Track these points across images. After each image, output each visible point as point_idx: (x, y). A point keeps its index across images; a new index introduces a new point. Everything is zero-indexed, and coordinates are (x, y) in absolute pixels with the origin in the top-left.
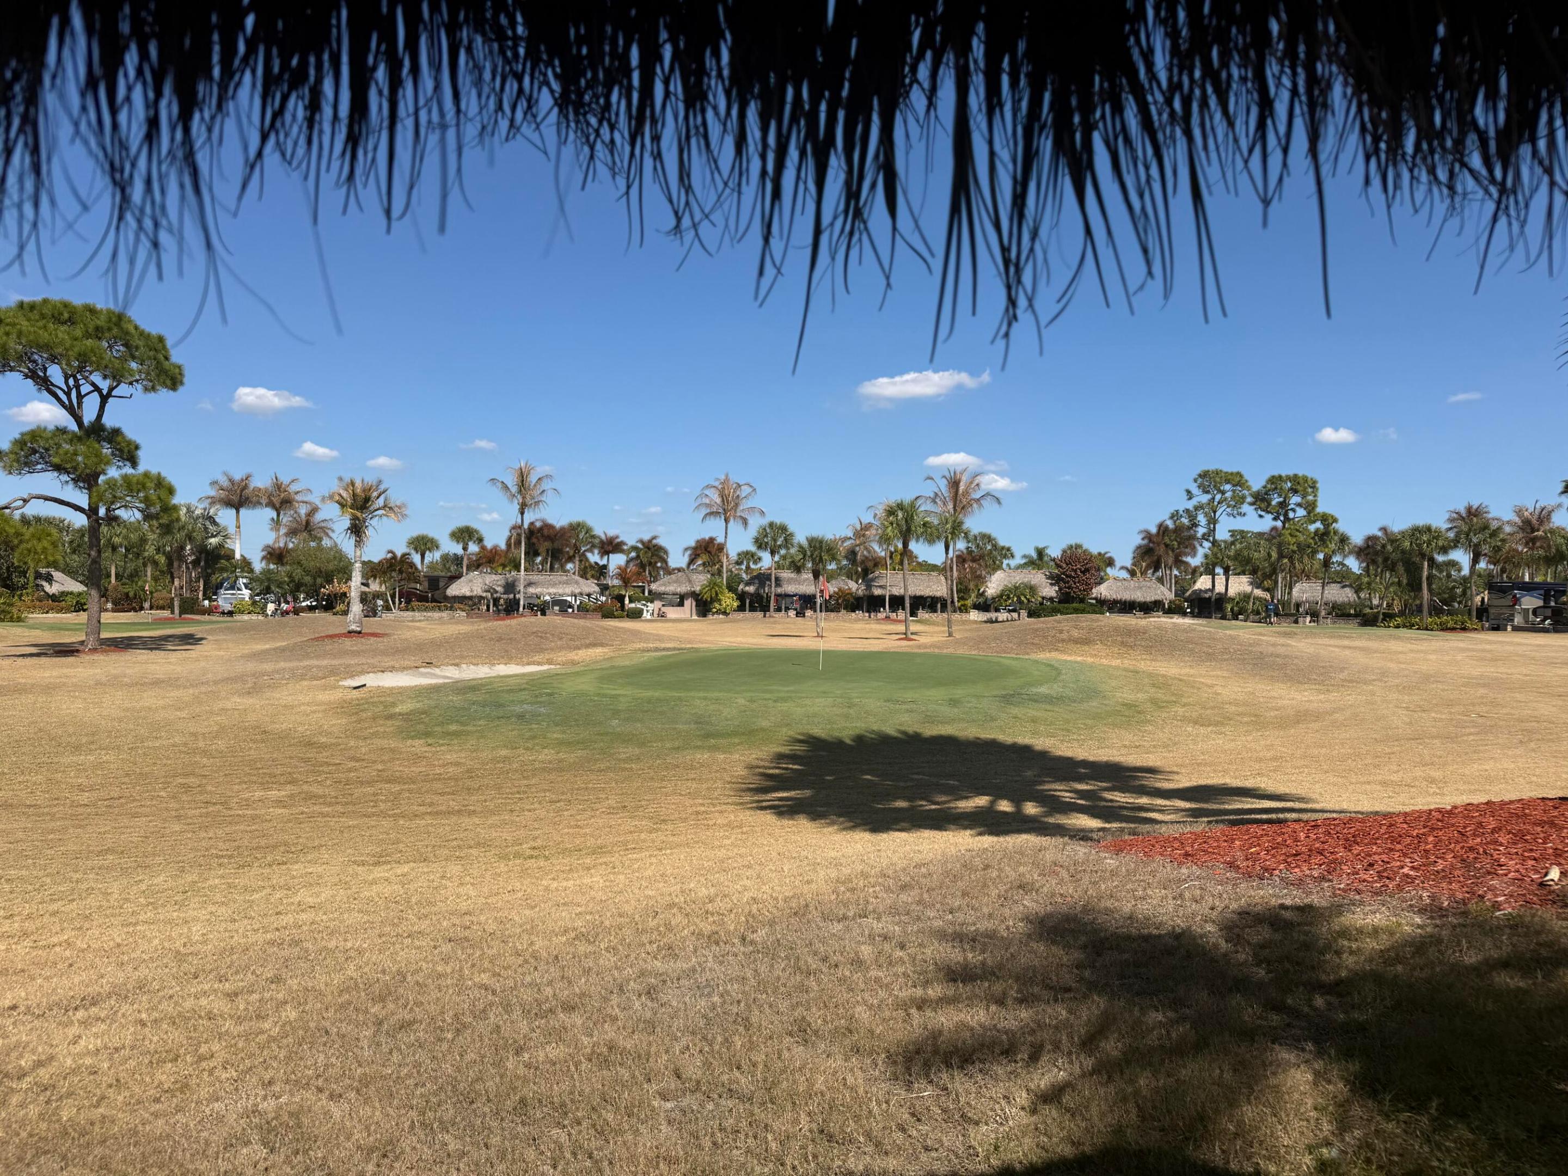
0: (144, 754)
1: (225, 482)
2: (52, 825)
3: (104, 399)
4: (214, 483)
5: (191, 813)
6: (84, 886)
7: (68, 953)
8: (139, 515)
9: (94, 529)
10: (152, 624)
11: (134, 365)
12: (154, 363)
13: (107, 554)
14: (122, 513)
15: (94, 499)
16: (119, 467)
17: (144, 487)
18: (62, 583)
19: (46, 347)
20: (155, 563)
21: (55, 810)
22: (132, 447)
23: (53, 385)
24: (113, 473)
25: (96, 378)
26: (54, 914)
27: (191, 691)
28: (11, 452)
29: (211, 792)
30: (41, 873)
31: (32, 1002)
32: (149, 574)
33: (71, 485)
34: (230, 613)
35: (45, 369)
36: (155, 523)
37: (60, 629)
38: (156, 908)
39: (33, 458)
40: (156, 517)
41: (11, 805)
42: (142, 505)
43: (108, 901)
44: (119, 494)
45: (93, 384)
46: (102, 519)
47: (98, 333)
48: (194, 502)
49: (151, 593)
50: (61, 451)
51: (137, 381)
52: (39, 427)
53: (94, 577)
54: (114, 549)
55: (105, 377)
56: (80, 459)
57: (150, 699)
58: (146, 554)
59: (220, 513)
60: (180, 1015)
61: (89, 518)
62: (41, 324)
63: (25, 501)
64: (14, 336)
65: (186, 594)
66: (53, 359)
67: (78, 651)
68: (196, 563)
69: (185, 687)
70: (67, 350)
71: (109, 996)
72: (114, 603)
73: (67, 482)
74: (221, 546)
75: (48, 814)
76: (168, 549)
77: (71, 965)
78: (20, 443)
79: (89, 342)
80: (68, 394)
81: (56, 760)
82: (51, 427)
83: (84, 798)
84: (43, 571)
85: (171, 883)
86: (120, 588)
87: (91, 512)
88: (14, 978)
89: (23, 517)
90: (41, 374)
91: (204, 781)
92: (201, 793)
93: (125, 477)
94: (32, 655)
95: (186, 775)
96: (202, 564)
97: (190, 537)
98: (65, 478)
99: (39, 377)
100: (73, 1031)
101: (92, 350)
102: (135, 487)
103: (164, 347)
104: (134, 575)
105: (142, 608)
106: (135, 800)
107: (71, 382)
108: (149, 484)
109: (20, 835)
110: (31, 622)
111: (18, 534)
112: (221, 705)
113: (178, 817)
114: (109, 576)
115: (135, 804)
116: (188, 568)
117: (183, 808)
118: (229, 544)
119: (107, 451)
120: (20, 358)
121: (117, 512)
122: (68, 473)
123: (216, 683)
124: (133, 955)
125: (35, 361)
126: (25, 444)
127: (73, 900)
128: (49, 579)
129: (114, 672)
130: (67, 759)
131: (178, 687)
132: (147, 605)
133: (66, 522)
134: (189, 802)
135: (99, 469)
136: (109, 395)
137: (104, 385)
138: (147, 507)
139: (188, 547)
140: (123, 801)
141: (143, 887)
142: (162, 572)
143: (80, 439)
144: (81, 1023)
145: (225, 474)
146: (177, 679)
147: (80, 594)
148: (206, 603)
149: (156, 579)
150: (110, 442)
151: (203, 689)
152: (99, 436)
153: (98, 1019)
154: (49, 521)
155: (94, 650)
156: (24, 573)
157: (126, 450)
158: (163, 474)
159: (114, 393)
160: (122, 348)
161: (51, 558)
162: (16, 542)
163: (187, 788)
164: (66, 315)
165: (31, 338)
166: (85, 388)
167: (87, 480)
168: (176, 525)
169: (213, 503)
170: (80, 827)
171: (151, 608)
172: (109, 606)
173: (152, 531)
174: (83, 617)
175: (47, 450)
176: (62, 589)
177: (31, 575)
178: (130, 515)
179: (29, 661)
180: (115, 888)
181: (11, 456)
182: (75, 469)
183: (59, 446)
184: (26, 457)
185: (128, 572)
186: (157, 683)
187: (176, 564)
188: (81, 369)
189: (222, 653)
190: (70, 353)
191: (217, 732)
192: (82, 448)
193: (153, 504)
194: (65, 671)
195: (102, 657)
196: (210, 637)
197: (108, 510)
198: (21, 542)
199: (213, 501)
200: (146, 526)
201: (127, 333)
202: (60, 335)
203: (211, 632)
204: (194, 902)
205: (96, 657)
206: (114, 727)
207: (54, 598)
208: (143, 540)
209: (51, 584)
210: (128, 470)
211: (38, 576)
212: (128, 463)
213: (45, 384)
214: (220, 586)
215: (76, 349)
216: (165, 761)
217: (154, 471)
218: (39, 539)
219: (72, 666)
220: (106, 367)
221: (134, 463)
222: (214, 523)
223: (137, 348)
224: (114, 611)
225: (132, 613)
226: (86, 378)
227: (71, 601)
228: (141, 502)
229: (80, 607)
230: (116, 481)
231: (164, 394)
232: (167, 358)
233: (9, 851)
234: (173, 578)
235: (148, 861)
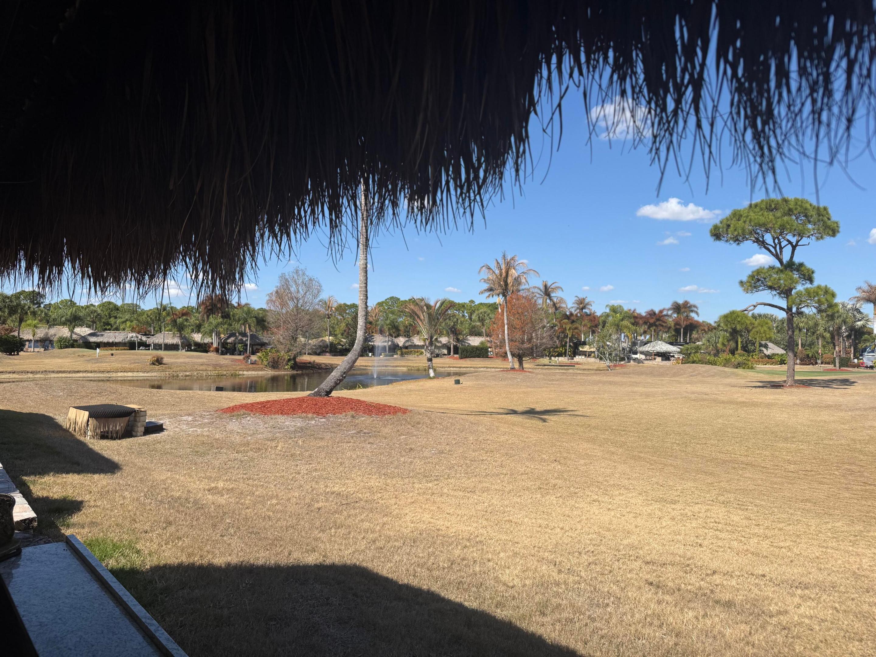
0: (824, 448)
1: (865, 287)
2: (775, 480)
3: (794, 248)
4: (859, 288)
5: (855, 487)
6: (795, 518)
7: (789, 554)
8: (815, 310)
9: (790, 320)
10: (823, 372)
11: (810, 226)
12: (822, 223)
13: (797, 332)
14: (806, 310)
15: (790, 303)
16: (803, 284)
17: (817, 294)
18: (773, 349)
19: (764, 225)
20: (824, 337)
21: (777, 471)
22: (810, 272)
23: (767, 244)
24: (800, 288)
25: (790, 237)
26: (780, 529)
27: (850, 413)
28: (748, 282)
29: (868, 477)
30: (772, 505)
31: (774, 576)
32: (820, 343)
33: (777, 296)
34: (872, 367)
35: (763, 236)
36: (824, 314)
37: (773, 374)
38: (838, 541)
39: (758, 284)
40: (825, 311)
41: (754, 465)
42: (817, 305)
43: (809, 530)
44: (803, 299)
45: (788, 241)
46: (794, 314)
47: (790, 212)
48: (846, 301)
49: (822, 354)
50: (772, 279)
51: (812, 235)
52: (761, 267)
53: (790, 346)
54: (800, 330)
55: (794, 235)
56: (782, 282)
57: (825, 416)
58: (818, 332)
59: (863, 306)
60: (860, 613)
61: (787, 313)
62: (760, 213)
63: (755, 306)
64: (748, 222)
65: (843, 355)
66: (767, 230)
67: (783, 386)
68: (849, 337)
69: (846, 411)
70: (774, 224)
71: (815, 586)
72: (801, 360)
73: (775, 295)
74: (864, 326)
75: (773, 473)
76: (831, 329)
77: (792, 561)
78: (752, 277)
79: (786, 218)
80: (775, 248)
81: (775, 444)
82: (767, 267)
83: (792, 467)
84: (763, 342)
85: (845, 528)
86: (804, 352)
87: (789, 310)
88: (763, 559)
89: (753, 314)
90: (761, 239)
91: (862, 469)
92: (860, 476)
93: (807, 290)
94: (759, 387)
95: (850, 464)
96: (853, 337)
97: (845, 322)
98: (774, 292)
99: (760, 241)
100: (797, 600)
101: (787, 222)
102: (812, 295)
103: (827, 213)
104: (811, 345)
105: (816, 363)
106: (820, 474)
107: (776, 241)
108: (820, 293)
109: (760, 482)
110: (758, 369)
111: (752, 324)
112: (869, 423)
113: (847, 489)
114: (797, 345)
115: (820, 476)
116: (843, 340)
117: (850, 484)
118: (870, 325)
119: (796, 276)
120: (751, 233)
121: (803, 310)
122: (776, 290)
123: (865, 410)
124: (827, 566)
125: (758, 233)
126: (754, 277)
127: (790, 524)
128: (766, 346)
129: (803, 399)
130: (781, 445)
131: (841, 410)
132: (819, 361)
133: (774, 317)
134: (853, 481)
135: (792, 286)
136: (797, 245)
137: (794, 240)
138: (820, 306)
139: (844, 328)
140: (812, 473)
141: (829, 526)
142: (827, 342)
143: (781, 271)
144: (801, 597)
145: (866, 282)
146: (840, 406)
147: (782, 355)
148: (856, 361)
149: (824, 346)
150: (798, 271)
151: (857, 413)
152: (792, 268)
153: (810, 598)
154: (766, 316)
155: (791, 386)
156: (754, 344)
157: (807, 274)
158: (828, 286)
159: (799, 244)
160: (803, 218)
161: (768, 336)
162: (751, 328)
163: (852, 472)
164: (773, 206)
165: (756, 221)
166: (784, 243)
167: (786, 293)
168: (836, 315)
169: (858, 301)
170: (791, 484)
171: (822, 363)
172: (798, 361)
173: (823, 319)
174: (784, 367)
175: (765, 279)
176: (773, 352)
177: (757, 345)
178: (809, 311)
179: (758, 390)
180: (813, 522)
181: (748, 284)
182: (779, 287)
183: (771, 276)
184: (755, 283)
185: (808, 342)
186: (828, 407)
187: (836, 338)
188: (781, 233)
189: (868, 392)
190: (776, 226)
191: (868, 440)
192: (782, 276)
193: (823, 304)
194: (777, 396)
195: (796, 390)
196: (859, 382)
197: (797, 308)
198: (753, 328)
199: (859, 299)
200: (819, 317)
201: (806, 209)
202: (770, 217)
203: (861, 378)
204: (862, 543)
205: (795, 390)
206: (805, 430)
207: (769, 357)
208: (816, 325)
209: (767, 350)
210: (808, 285)
211: (761, 345)
212: (808, 282)
213: (763, 244)
214: (864, 350)
215: (779, 223)
216: (836, 454)
217: (823, 285)
218: (762, 326)
219: (779, 394)
220: (795, 230)
221: (811, 280)
222: (860, 312)
223: (812, 216)
224: (801, 364)
225: (811, 366)
226: (784, 238)
227: (778, 359)
228: (816, 303)
229: (782, 362)
230: (802, 292)
231: (828, 239)
232: (829, 219)
233: (755, 490)
234: (834, 346)
235: (831, 511)
